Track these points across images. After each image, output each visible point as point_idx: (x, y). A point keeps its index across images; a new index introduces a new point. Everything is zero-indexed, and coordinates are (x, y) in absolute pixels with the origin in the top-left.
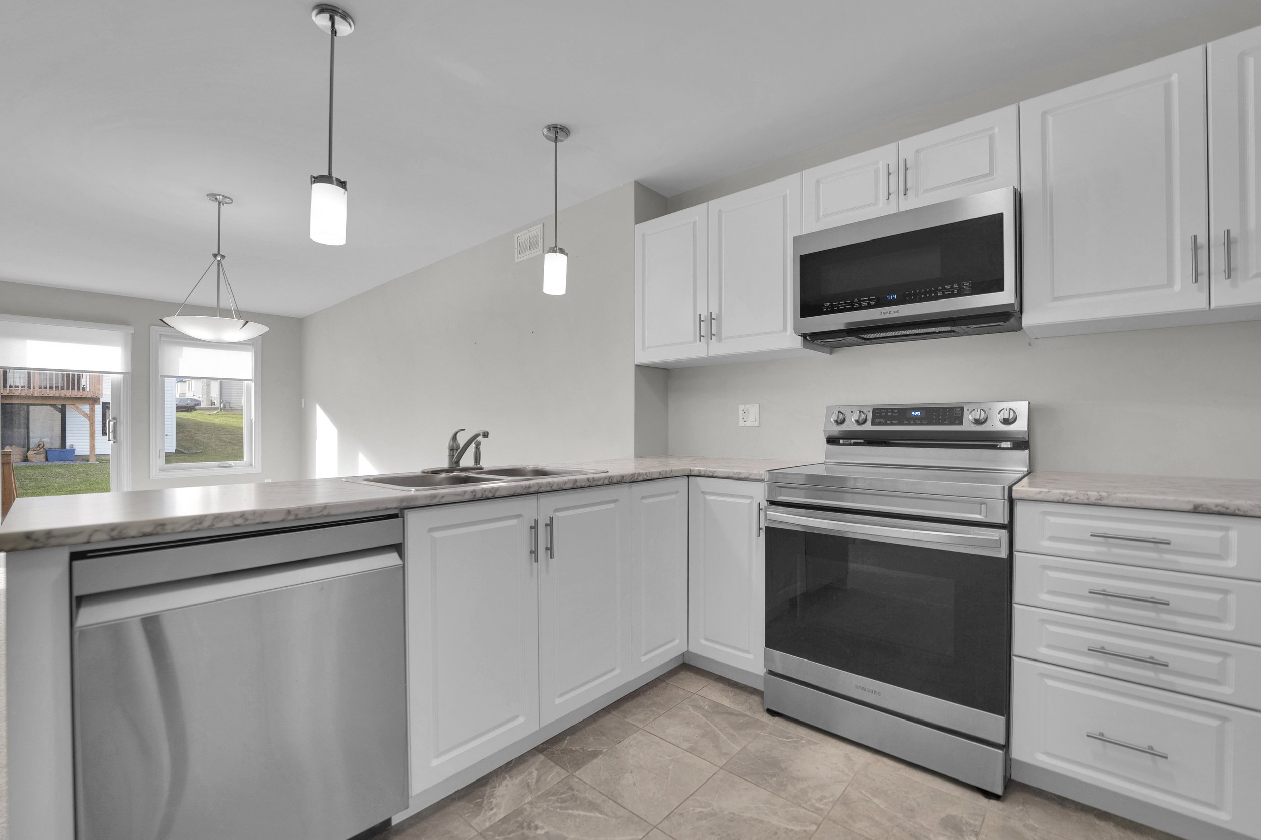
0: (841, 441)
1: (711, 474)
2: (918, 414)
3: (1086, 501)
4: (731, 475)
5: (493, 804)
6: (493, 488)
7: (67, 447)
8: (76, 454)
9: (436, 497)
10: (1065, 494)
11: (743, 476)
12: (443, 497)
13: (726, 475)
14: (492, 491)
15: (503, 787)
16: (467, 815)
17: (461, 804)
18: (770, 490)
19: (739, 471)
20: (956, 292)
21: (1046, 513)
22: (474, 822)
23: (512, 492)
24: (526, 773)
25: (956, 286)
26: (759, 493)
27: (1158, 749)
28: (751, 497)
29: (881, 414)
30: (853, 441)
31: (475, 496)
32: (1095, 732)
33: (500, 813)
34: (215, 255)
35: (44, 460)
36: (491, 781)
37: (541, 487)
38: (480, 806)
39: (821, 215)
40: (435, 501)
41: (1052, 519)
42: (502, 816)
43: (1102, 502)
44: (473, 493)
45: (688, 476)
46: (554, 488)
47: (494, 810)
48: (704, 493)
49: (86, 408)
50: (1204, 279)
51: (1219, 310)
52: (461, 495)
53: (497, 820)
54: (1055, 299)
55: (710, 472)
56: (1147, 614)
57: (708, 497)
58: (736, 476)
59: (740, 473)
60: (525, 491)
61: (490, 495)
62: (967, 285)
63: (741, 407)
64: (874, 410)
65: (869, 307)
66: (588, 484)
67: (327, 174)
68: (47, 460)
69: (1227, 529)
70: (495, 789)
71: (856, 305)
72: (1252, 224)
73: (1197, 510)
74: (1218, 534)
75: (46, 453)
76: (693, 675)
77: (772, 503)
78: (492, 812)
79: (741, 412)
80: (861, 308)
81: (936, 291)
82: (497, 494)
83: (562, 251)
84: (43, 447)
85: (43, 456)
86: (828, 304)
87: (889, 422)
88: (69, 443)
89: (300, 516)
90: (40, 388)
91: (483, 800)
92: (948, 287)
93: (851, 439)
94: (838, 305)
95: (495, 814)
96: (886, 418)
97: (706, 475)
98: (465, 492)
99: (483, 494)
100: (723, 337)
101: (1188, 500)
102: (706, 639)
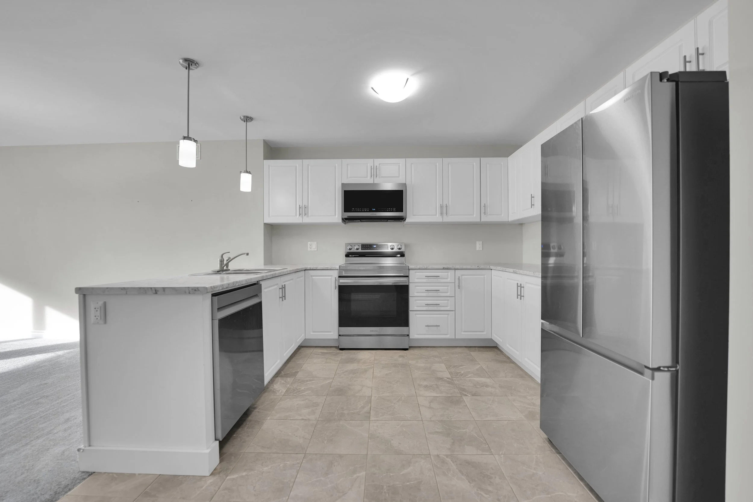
0: (350, 256)
1: (315, 269)
2: (375, 246)
3: (424, 268)
4: (324, 269)
9: (267, 276)
10: (420, 267)
11: (329, 268)
13: (322, 269)
14: (275, 274)
15: (275, 386)
17: (267, 393)
18: (340, 272)
19: (327, 267)
20: (391, 211)
21: (416, 272)
24: (279, 382)
25: (391, 209)
26: (336, 274)
27: (438, 325)
28: (332, 276)
29: (364, 246)
30: (354, 256)
31: (273, 276)
32: (427, 325)
36: (269, 387)
39: (349, 177)
40: (266, 278)
41: (417, 274)
42: (285, 391)
43: (427, 268)
45: (305, 270)
48: (312, 276)
50: (442, 215)
51: (445, 222)
52: (270, 276)
54: (414, 215)
55: (315, 268)
56: (435, 294)
57: (313, 277)
58: (326, 269)
59: (328, 267)
62: (394, 209)
63: (309, 243)
64: (362, 245)
65: (367, 212)
67: (187, 136)
69: (448, 272)
70: (273, 388)
71: (363, 211)
72: (450, 204)
73: (444, 269)
74: (447, 274)
76: (307, 348)
77: (340, 277)
79: (309, 245)
80: (364, 212)
81: (386, 210)
83: (250, 173)
86: (354, 209)
87: (367, 249)
91: (273, 391)
92: (389, 209)
93: (353, 255)
94: (357, 210)
95: (282, 391)
96: (366, 247)
97: (313, 269)
100: (309, 215)
101: (441, 267)
102: (313, 332)
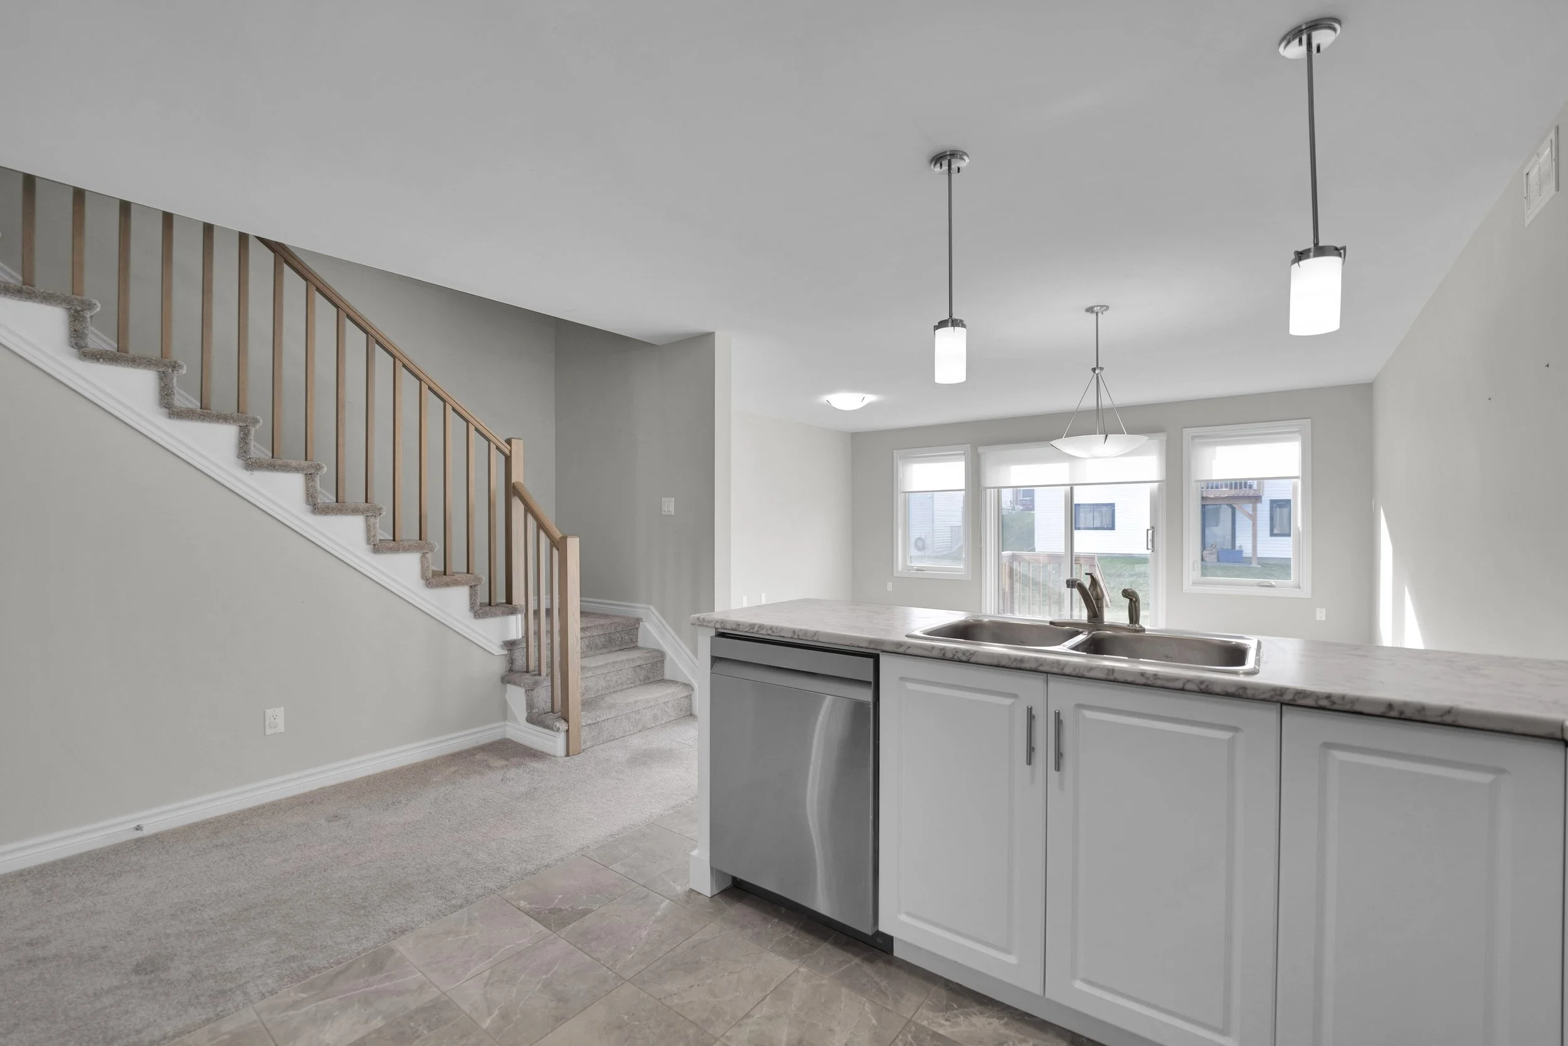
5: (956, 1019)
6: (967, 651)
7: (1237, 549)
8: (1244, 555)
9: (901, 646)
12: (909, 648)
14: (967, 655)
15: (986, 1020)
16: (930, 1003)
17: (944, 993)
22: (924, 1011)
23: (995, 662)
24: (1021, 1037)
31: (944, 654)
33: (945, 1029)
34: (1094, 370)
35: (1216, 560)
36: (990, 1007)
37: (1041, 665)
38: (948, 1008)
40: (901, 650)
42: (941, 1031)
44: (943, 652)
46: (1067, 671)
47: (947, 1023)
49: (1249, 508)
52: (928, 650)
53: (935, 1029)
60: (1014, 665)
61: (964, 658)
66: (1143, 681)
68: (1218, 561)
70: (978, 1014)
75: (1218, 553)
78: (943, 1022)
82: (973, 659)
84: (1215, 547)
85: (1215, 556)
88: (1238, 544)
89: (801, 637)
90: (1208, 488)
91: (957, 1009)
95: (942, 1025)
98: (933, 647)
99: (954, 655)
